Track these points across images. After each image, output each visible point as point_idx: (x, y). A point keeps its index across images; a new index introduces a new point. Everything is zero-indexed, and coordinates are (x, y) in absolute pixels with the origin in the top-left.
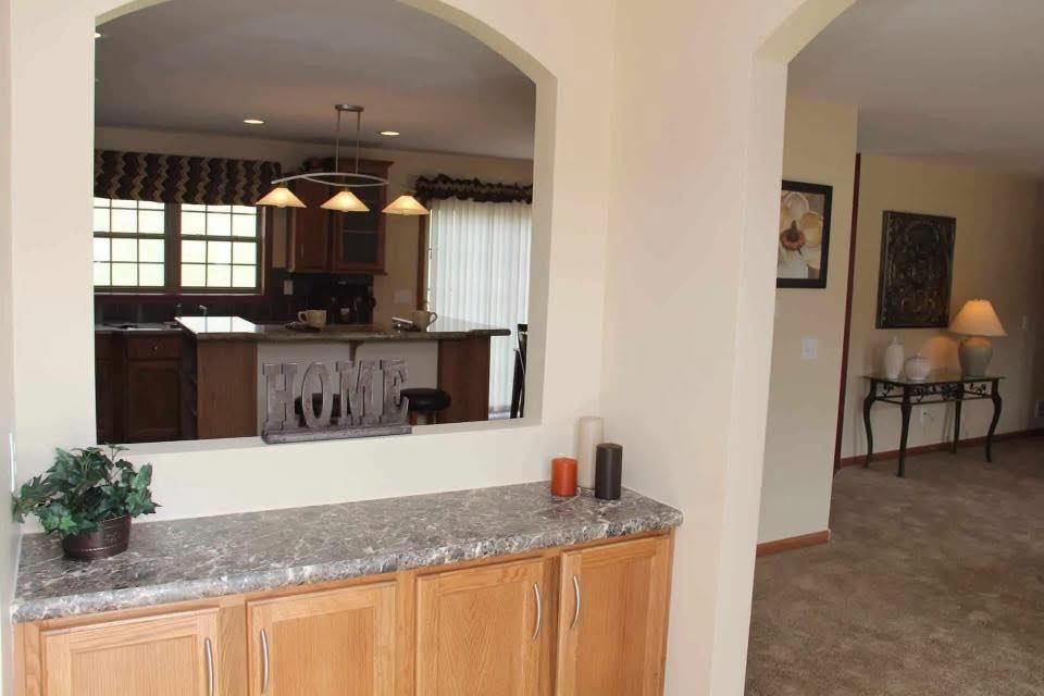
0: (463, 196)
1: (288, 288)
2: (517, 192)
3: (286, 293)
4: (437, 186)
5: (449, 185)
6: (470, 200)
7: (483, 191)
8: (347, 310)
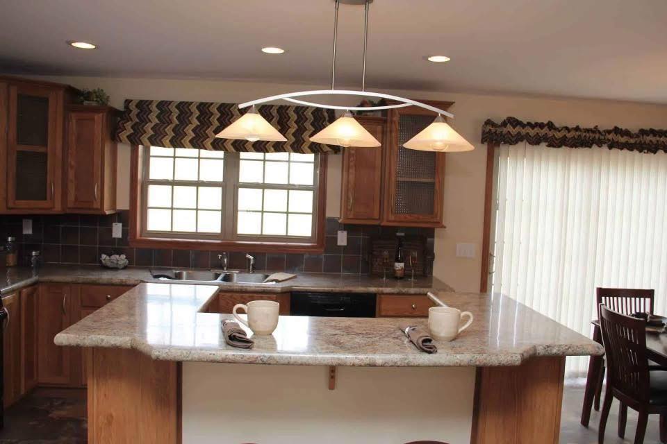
0: (535, 141)
1: (342, 239)
2: (597, 136)
3: (339, 244)
4: (505, 130)
5: (518, 129)
6: (543, 145)
7: (559, 135)
8: (402, 265)
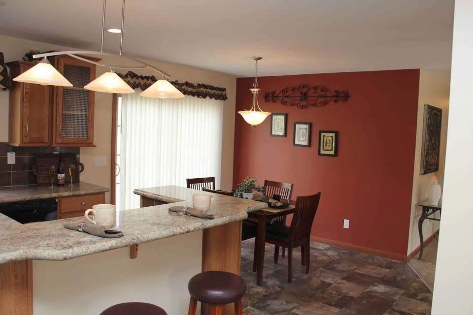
1: (11, 159)
3: (9, 163)
8: (63, 175)
